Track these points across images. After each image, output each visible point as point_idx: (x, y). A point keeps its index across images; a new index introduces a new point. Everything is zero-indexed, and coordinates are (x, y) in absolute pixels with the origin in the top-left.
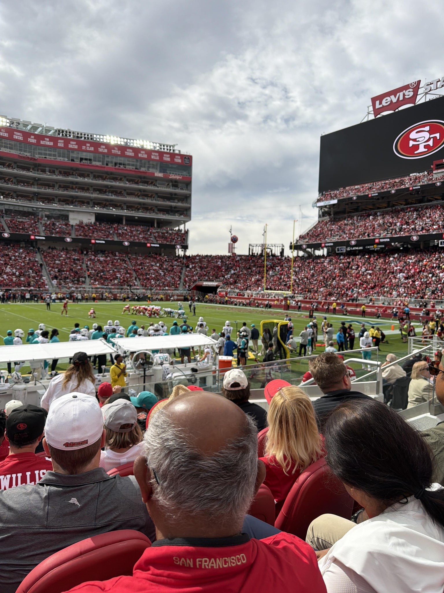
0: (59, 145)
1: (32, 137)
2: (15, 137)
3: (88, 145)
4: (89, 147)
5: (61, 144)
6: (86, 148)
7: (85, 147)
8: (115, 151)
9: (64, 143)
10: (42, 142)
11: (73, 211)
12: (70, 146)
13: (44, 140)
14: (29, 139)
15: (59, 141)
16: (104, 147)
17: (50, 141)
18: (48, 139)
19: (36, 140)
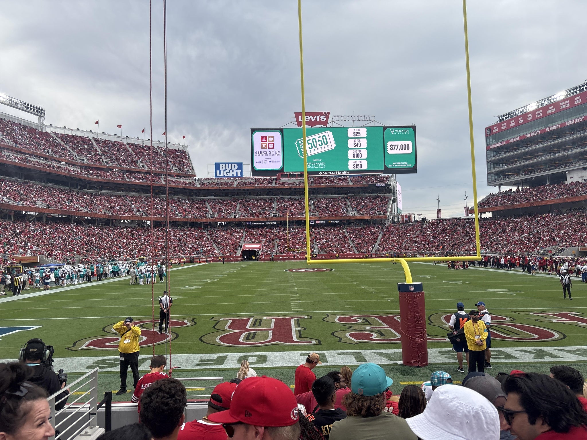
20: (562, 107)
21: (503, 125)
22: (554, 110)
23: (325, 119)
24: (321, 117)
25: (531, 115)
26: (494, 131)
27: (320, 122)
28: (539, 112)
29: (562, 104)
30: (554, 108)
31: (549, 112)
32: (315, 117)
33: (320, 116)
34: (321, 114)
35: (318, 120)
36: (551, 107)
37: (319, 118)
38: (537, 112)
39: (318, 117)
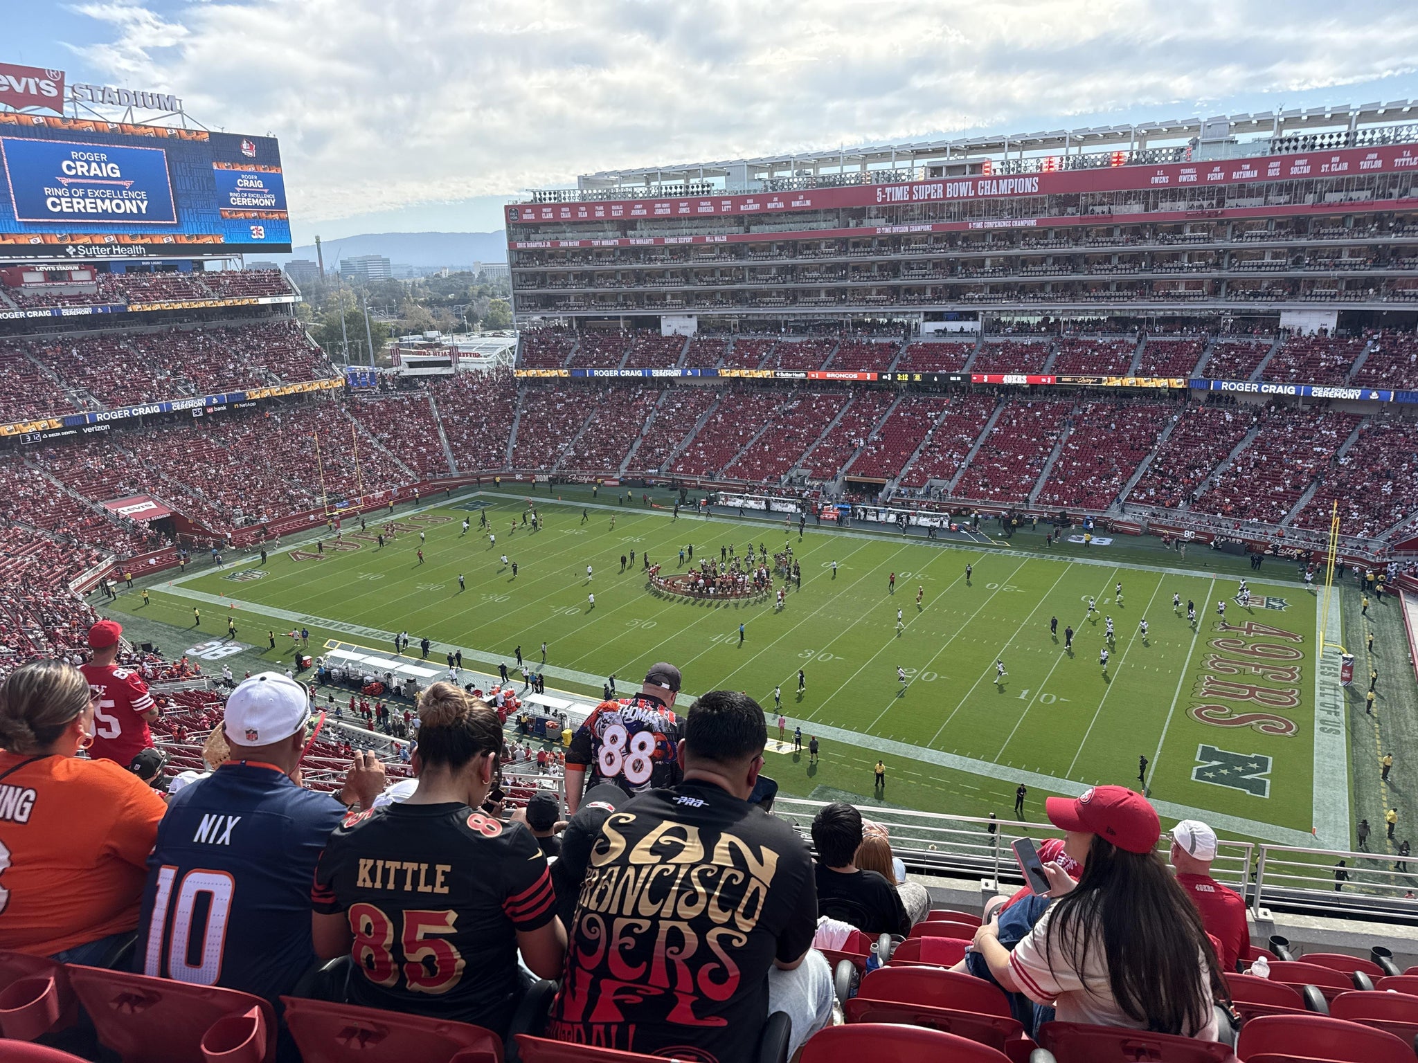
0: (1270, 173)
1: (1217, 169)
2: (1183, 179)
3: (1335, 159)
4: (1338, 163)
5: (1274, 171)
6: (1330, 168)
7: (1327, 166)
8: (1404, 160)
9: (1281, 166)
10: (1236, 176)
11: (1290, 311)
12: (1294, 171)
13: (1241, 169)
14: (1209, 175)
15: (1272, 165)
16: (1375, 156)
17: (1251, 169)
18: (1248, 167)
19: (1223, 174)
20: (658, 212)
21: (544, 210)
22: (645, 212)
23: (54, 93)
24: (43, 84)
25: (602, 208)
26: (525, 217)
27: (41, 100)
28: (617, 207)
29: (659, 205)
30: (643, 208)
31: (634, 213)
32: (24, 80)
33: (37, 80)
34: (40, 73)
35: (33, 91)
36: (640, 206)
37: (37, 85)
38: (613, 207)
39: (31, 81)
